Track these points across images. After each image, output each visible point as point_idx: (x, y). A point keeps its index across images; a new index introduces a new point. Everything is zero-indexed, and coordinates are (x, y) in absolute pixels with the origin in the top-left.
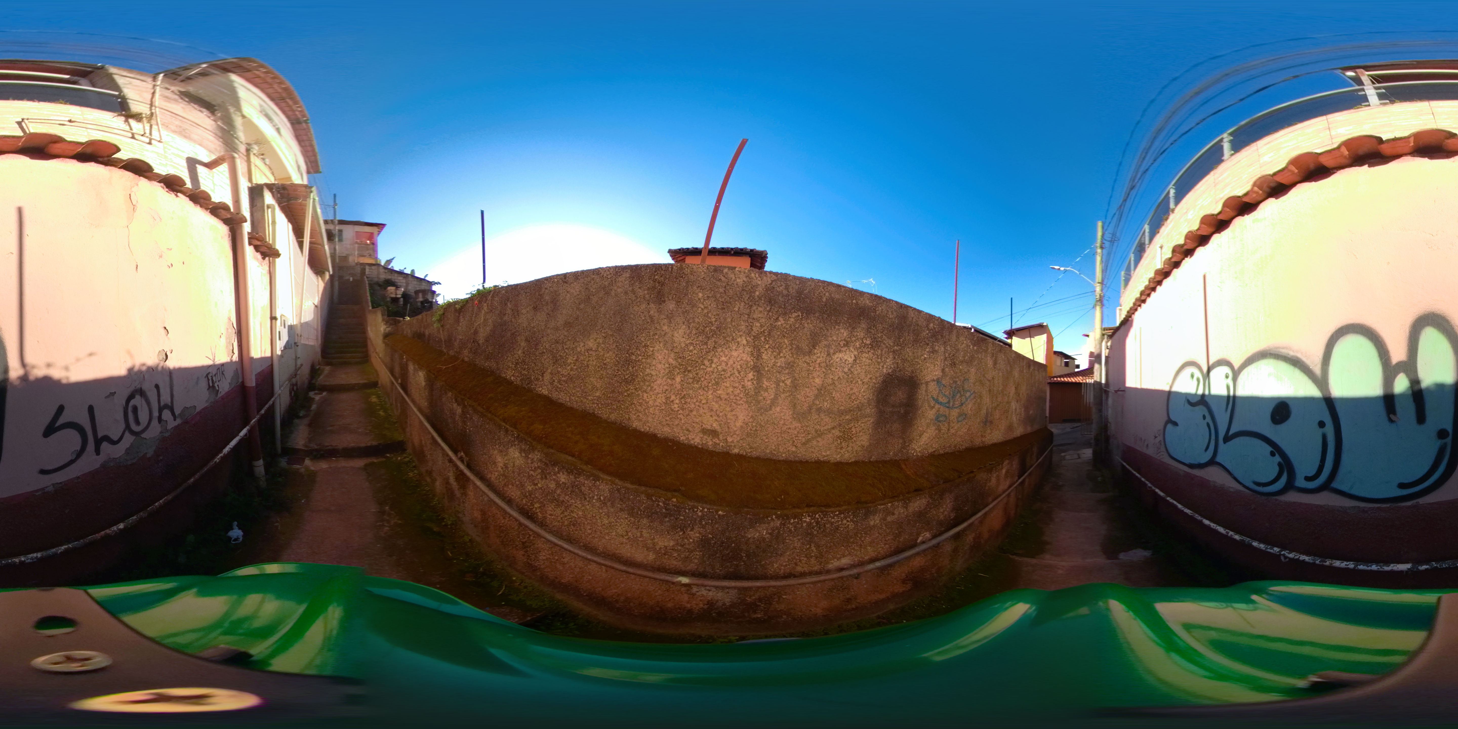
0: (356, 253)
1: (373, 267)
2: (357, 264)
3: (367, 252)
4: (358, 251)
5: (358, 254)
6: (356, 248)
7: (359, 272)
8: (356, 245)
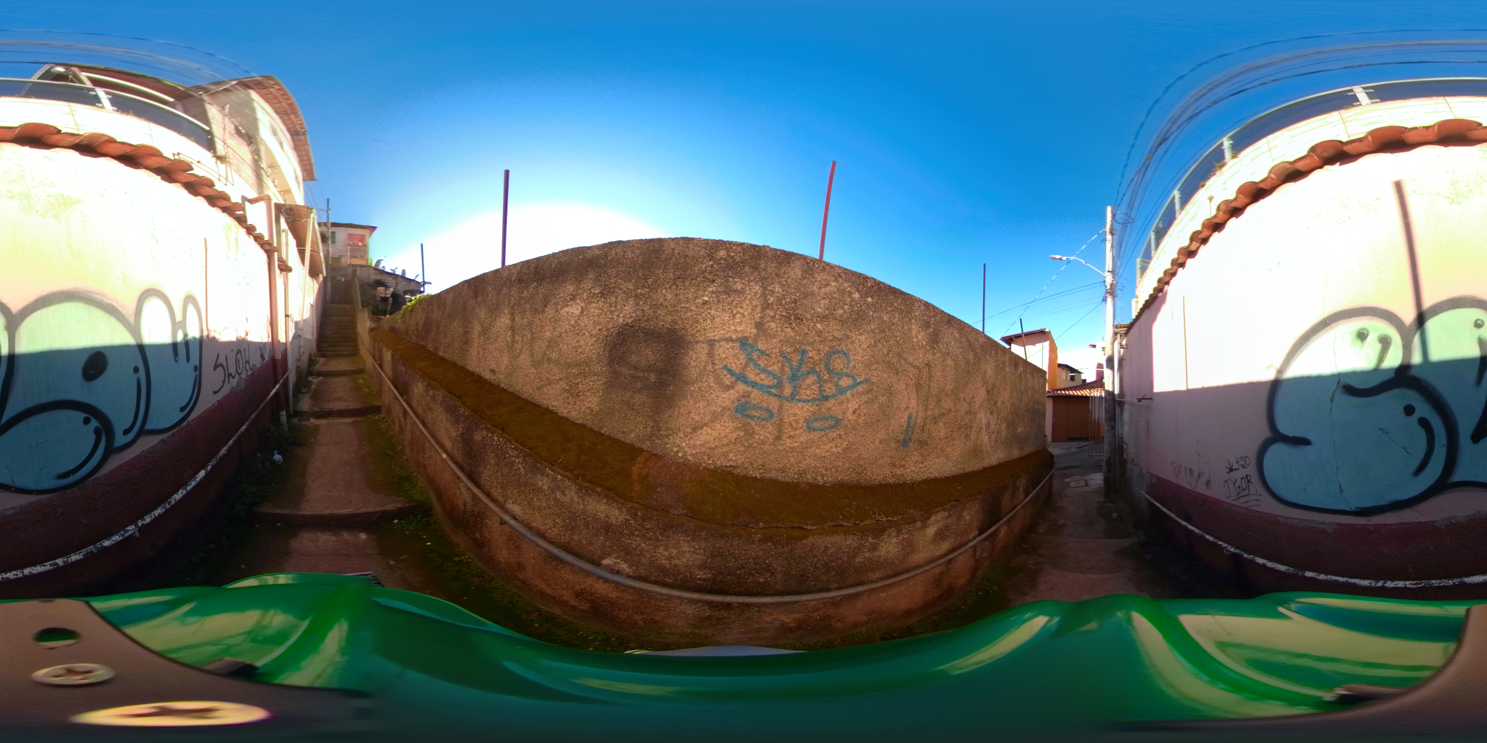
0: (349, 254)
1: (364, 269)
2: (349, 266)
3: (359, 253)
4: (351, 252)
5: (350, 256)
6: (349, 250)
7: (351, 273)
8: (349, 247)
